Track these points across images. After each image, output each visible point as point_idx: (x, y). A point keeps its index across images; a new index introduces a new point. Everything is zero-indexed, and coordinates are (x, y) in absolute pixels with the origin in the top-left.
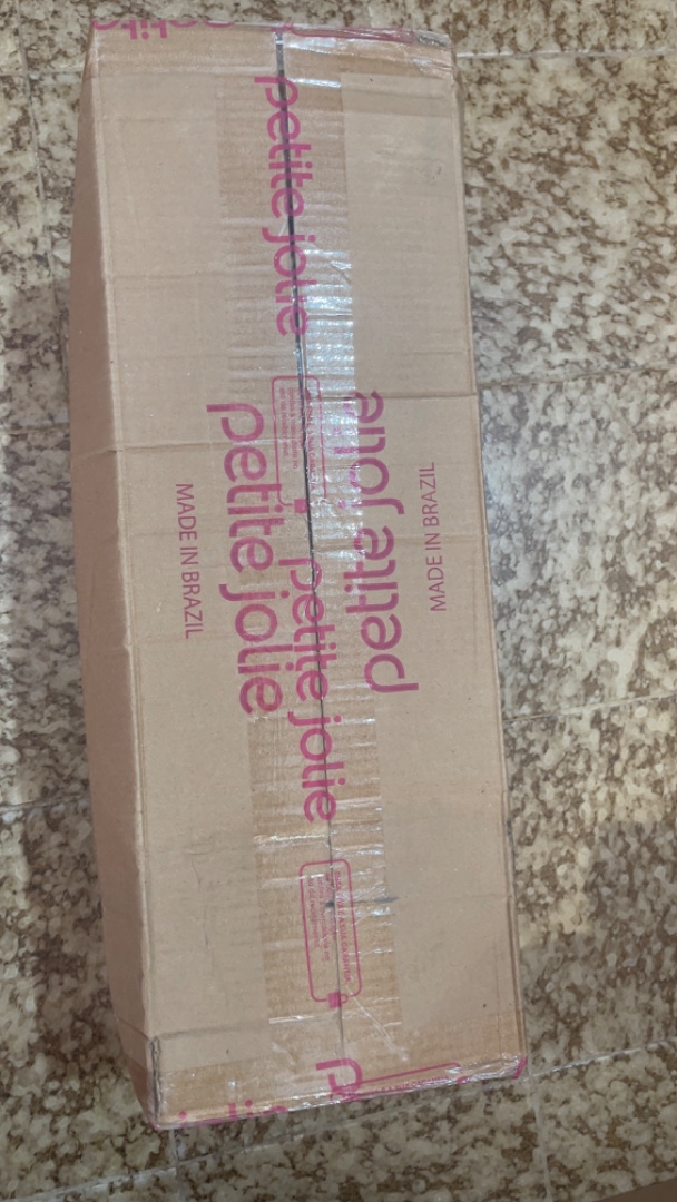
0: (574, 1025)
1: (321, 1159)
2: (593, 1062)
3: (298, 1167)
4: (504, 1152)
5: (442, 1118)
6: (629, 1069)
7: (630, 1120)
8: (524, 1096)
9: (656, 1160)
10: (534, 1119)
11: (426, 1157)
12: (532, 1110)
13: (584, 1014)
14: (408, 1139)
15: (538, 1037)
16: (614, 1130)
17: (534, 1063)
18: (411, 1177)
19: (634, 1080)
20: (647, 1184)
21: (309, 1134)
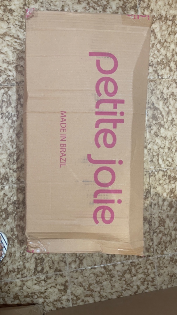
0: (81, 259)
1: (9, 288)
2: (85, 269)
3: (2, 290)
4: (59, 290)
5: (43, 280)
6: (95, 271)
7: (94, 284)
8: (65, 276)
9: (101, 295)
10: (68, 282)
11: (37, 290)
12: (68, 280)
13: (84, 256)
14: (33, 285)
15: (71, 261)
16: (90, 286)
17: (69, 268)
18: (33, 295)
19: (96, 274)
20: (98, 301)
21: (6, 282)
